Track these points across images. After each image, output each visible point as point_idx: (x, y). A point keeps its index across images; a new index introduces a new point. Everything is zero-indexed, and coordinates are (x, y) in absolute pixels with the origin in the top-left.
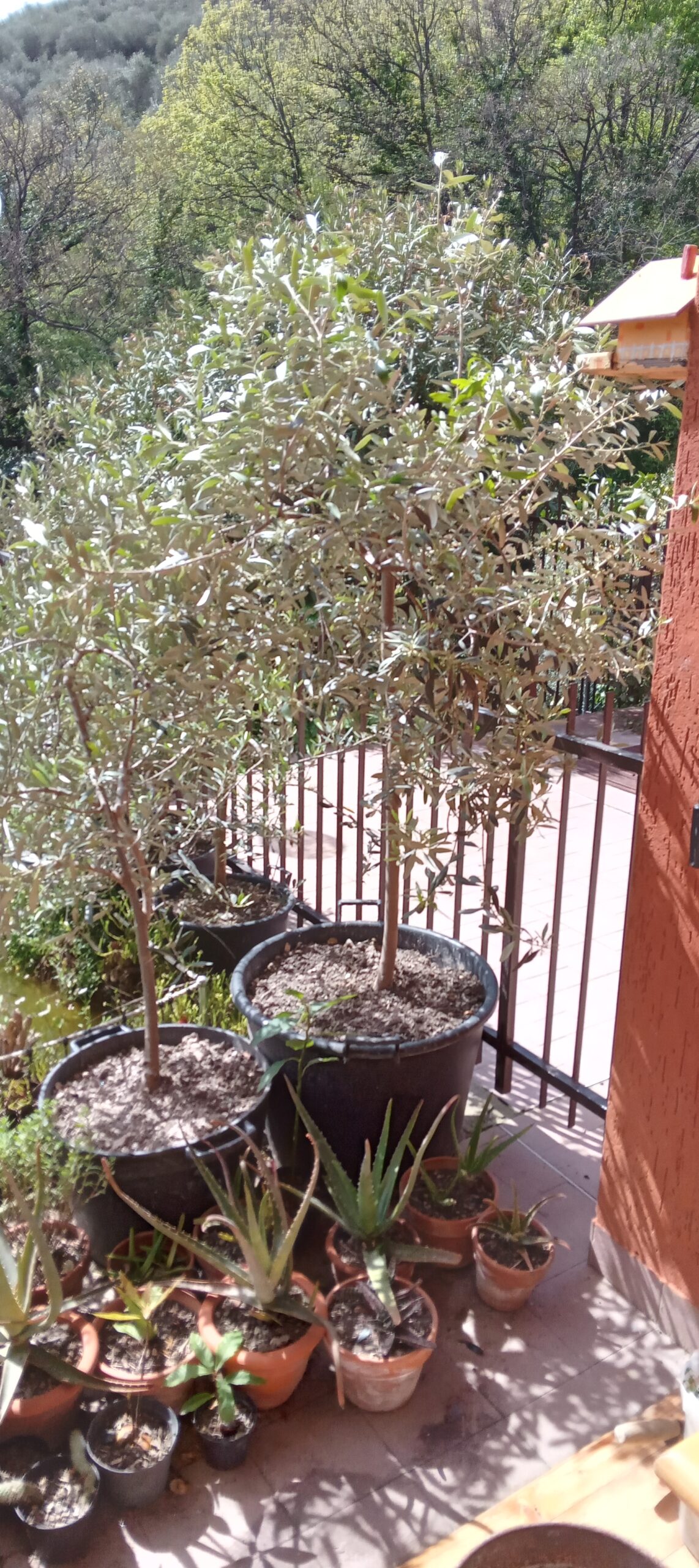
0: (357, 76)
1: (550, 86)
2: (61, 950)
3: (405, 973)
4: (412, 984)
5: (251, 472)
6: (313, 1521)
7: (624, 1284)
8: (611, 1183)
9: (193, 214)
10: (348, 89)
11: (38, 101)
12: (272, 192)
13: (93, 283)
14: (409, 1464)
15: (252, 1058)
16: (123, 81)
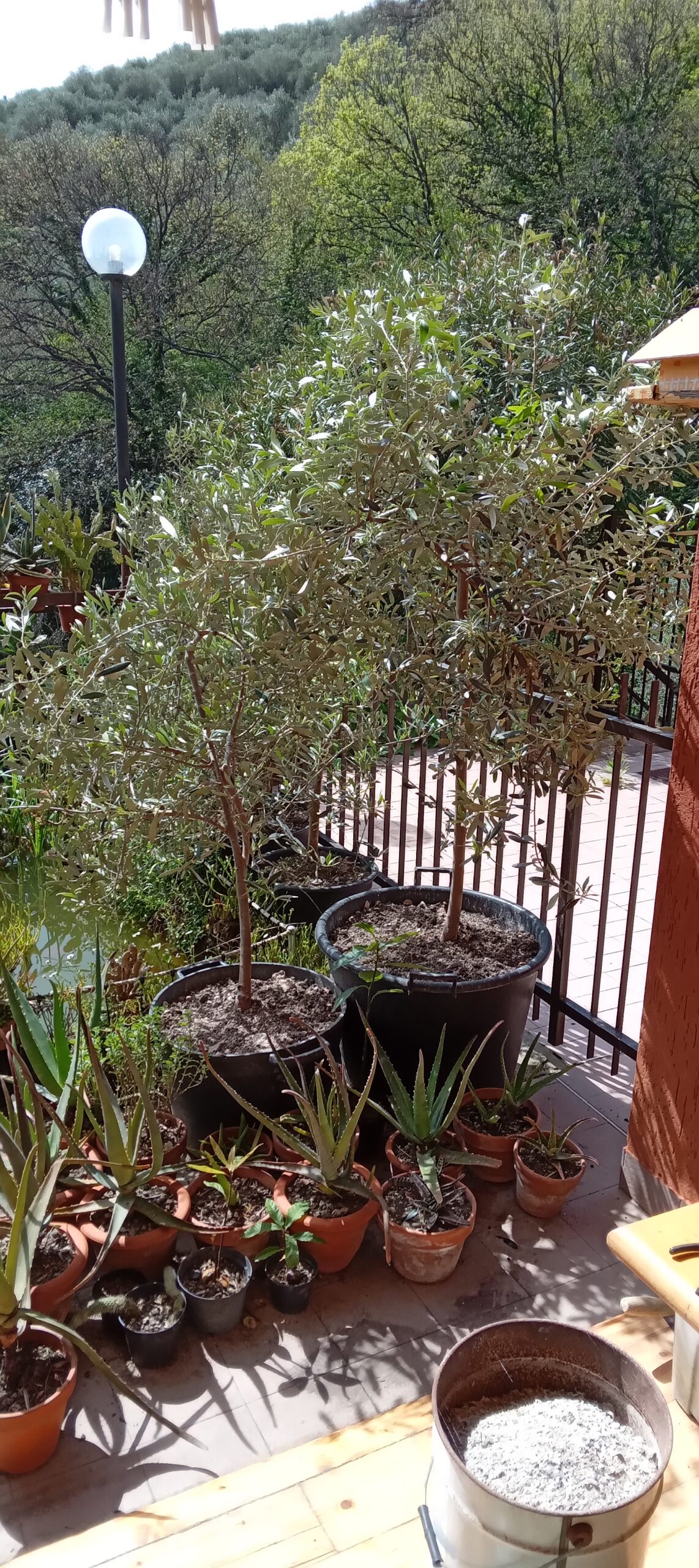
0: (491, 109)
1: (683, 116)
2: (171, 907)
3: (468, 928)
4: (474, 938)
5: (346, 483)
6: (361, 1357)
7: (648, 1203)
8: (640, 1113)
9: (325, 244)
10: (481, 122)
11: (182, 138)
12: (403, 222)
13: (225, 312)
14: (445, 1324)
15: (331, 993)
16: (263, 117)
